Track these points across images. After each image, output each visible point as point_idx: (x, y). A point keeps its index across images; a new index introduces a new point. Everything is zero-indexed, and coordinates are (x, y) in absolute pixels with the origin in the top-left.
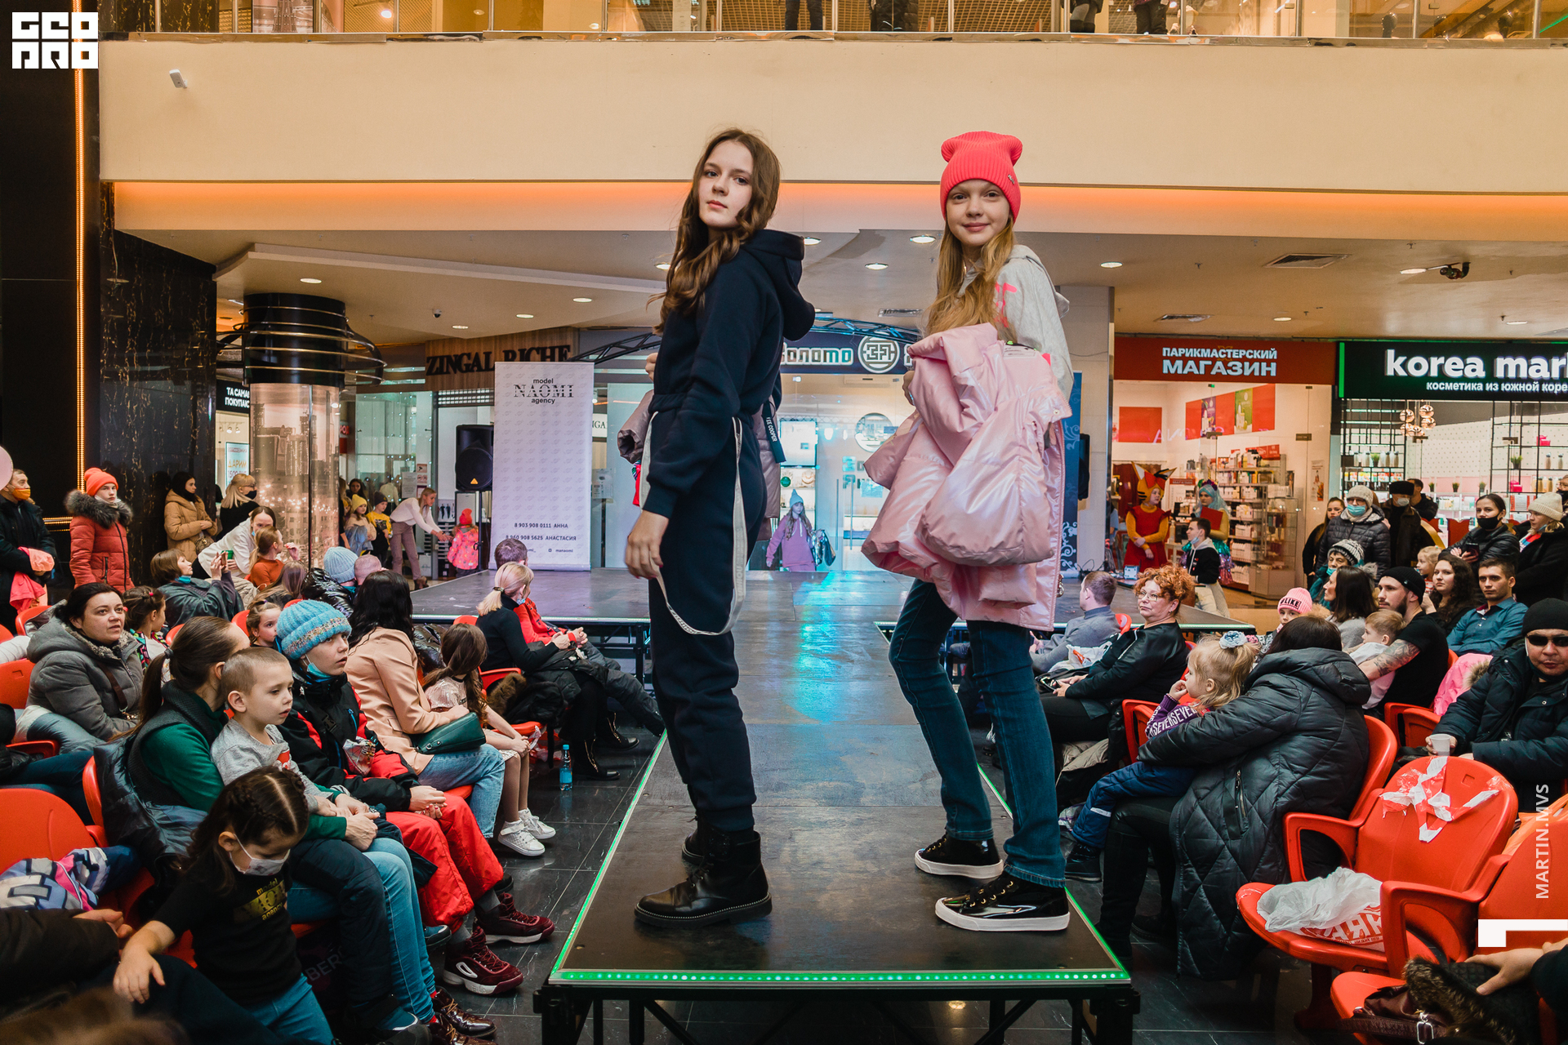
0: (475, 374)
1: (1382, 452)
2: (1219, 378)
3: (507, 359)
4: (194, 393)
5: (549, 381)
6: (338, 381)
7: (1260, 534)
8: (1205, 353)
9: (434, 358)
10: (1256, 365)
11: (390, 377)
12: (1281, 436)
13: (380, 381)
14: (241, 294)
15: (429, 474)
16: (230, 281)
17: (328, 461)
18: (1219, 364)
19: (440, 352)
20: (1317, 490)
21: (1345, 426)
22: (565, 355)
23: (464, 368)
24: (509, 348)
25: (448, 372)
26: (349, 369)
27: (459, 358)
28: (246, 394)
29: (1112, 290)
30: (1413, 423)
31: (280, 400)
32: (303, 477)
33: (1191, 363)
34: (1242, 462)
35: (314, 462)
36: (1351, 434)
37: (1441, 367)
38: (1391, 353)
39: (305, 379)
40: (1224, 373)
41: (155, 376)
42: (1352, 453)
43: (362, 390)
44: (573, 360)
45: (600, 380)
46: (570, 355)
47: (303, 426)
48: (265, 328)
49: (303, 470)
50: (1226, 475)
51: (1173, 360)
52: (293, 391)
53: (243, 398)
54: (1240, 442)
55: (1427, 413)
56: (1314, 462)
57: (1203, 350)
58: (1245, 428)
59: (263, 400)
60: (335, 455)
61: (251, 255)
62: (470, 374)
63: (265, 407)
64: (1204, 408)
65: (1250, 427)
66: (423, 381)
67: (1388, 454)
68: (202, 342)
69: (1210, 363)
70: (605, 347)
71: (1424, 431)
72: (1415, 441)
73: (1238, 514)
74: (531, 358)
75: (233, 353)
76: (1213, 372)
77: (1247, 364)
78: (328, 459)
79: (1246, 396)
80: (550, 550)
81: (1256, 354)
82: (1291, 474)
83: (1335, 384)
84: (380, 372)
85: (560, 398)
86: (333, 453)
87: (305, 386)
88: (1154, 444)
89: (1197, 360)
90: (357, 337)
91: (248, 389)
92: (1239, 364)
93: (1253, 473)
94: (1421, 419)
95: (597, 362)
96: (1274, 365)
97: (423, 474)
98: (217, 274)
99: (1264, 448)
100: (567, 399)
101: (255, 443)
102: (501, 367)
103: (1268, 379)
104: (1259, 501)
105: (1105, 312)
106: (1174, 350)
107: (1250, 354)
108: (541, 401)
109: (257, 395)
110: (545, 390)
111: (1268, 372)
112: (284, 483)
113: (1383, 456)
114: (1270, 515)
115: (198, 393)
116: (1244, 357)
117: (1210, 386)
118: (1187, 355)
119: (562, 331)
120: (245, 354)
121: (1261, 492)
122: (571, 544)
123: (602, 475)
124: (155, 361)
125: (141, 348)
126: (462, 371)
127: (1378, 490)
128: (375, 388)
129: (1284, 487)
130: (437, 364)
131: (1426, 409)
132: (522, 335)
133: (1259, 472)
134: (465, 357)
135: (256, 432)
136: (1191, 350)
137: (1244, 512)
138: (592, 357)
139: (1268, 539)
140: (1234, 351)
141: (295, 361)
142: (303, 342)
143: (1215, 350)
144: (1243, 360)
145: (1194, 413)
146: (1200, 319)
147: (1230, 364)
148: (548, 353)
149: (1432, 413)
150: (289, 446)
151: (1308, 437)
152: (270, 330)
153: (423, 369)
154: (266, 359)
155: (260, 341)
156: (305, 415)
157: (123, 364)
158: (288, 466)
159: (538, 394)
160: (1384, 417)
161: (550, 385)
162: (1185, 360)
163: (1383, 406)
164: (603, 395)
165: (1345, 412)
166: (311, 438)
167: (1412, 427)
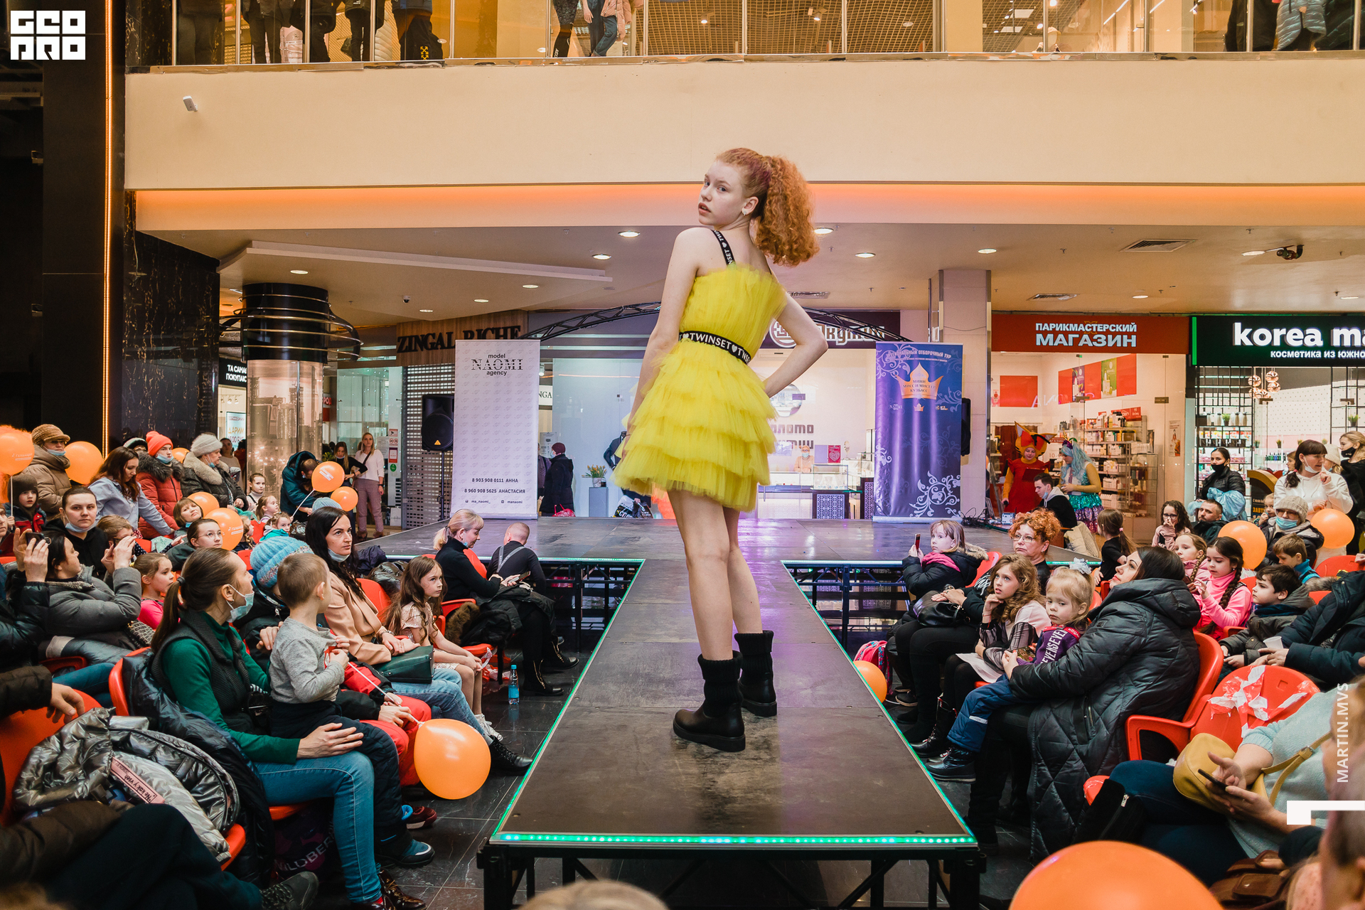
0: (439, 351)
1: (1231, 412)
2: (1086, 349)
3: (466, 338)
4: (200, 367)
5: (502, 356)
6: (322, 358)
7: (1124, 486)
8: (1073, 327)
9: (404, 338)
10: (1119, 337)
11: (366, 354)
12: (1142, 399)
13: (357, 357)
14: (241, 283)
15: (399, 438)
16: (231, 273)
17: (313, 427)
18: (1086, 336)
19: (409, 333)
20: (1174, 447)
21: (1199, 391)
22: (516, 334)
23: (430, 346)
24: (467, 329)
25: (416, 350)
26: (331, 348)
27: (425, 337)
28: (244, 371)
29: (989, 273)
30: (1259, 387)
31: (272, 374)
32: (291, 440)
33: (1061, 336)
34: (1108, 423)
35: (301, 427)
36: (1204, 397)
37: (1283, 338)
38: (1238, 326)
39: (294, 356)
40: (1090, 344)
41: (167, 355)
42: (1205, 414)
43: (342, 365)
44: (522, 338)
45: (545, 356)
46: (520, 334)
47: (292, 396)
48: (260, 312)
49: (292, 434)
50: (1094, 434)
51: (1045, 333)
52: (284, 366)
53: (241, 374)
54: (1106, 405)
55: (1273, 378)
56: (1171, 422)
57: (1071, 325)
58: (1110, 393)
59: (258, 374)
60: (319, 421)
61: (249, 250)
62: (434, 351)
63: (260, 380)
64: (1074, 376)
65: (1115, 392)
66: (394, 358)
67: (1237, 414)
68: (208, 325)
69: (1077, 336)
70: (550, 327)
71: (1270, 394)
72: (1261, 403)
73: (1105, 469)
74: (487, 336)
75: (233, 334)
76: (1081, 344)
77: (1110, 337)
78: (312, 423)
79: (1111, 365)
80: (503, 502)
81: (1118, 328)
82: (1151, 434)
83: (1189, 354)
84: (357, 350)
85: (511, 371)
86: (318, 419)
87: (294, 362)
88: (1032, 408)
89: (1066, 334)
90: (338, 320)
91: (245, 366)
92: (1103, 337)
93: (1118, 432)
94: (1268, 383)
95: (542, 339)
96: (1134, 337)
97: (394, 438)
98: (220, 267)
99: (1127, 410)
100: (517, 371)
101: (251, 411)
102: (460, 344)
103: (1129, 349)
104: (1123, 456)
105: (983, 292)
106: (1046, 325)
107: (1113, 328)
108: (495, 373)
109: (253, 370)
110: (498, 364)
111: (1129, 344)
112: (276, 445)
113: (1233, 416)
114: (1133, 469)
115: (204, 371)
116: (1108, 330)
117: (1078, 356)
118: (1057, 329)
119: (513, 313)
120: (243, 335)
121: (1125, 449)
122: (521, 497)
123: (548, 438)
124: (168, 343)
125: (157, 332)
126: (428, 349)
127: (1229, 446)
128: (353, 363)
129: (1145, 445)
130: (407, 343)
131: (1272, 375)
132: (479, 318)
133: (1124, 432)
134: (431, 337)
135: (252, 402)
136: (1061, 325)
137: (1110, 467)
138: (539, 336)
139: (1132, 490)
140: (1099, 325)
141: (286, 340)
142: (293, 324)
143: (1081, 325)
144: (1107, 333)
145: (1066, 380)
146: (1067, 297)
147: (1095, 337)
148: (502, 332)
149: (1277, 378)
150: (280, 413)
151: (1165, 400)
152: (264, 314)
153: (394, 347)
154: (261, 339)
155: (256, 323)
156: (294, 387)
157: (141, 345)
158: (279, 430)
159: (492, 367)
160: (1233, 382)
161: (502, 359)
162: (1055, 333)
163: (1232, 372)
164: (549, 369)
165: (1199, 379)
166: (299, 406)
167: (1259, 391)
